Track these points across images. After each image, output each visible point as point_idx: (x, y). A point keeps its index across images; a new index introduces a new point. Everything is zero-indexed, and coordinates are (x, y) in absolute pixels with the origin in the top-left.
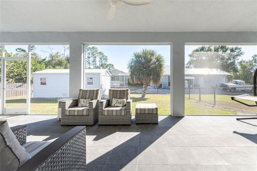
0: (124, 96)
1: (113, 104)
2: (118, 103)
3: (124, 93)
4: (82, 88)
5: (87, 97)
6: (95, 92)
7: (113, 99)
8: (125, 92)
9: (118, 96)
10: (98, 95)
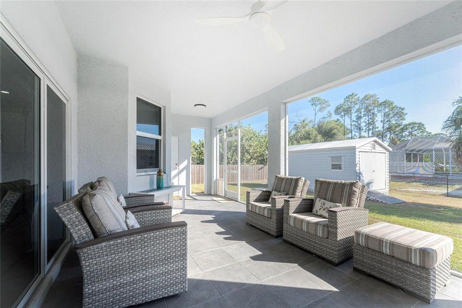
0: (342, 196)
1: (314, 210)
2: (324, 209)
3: (343, 191)
4: (282, 175)
5: (282, 189)
6: (293, 183)
7: (318, 199)
8: (347, 190)
9: (329, 196)
10: (297, 189)
